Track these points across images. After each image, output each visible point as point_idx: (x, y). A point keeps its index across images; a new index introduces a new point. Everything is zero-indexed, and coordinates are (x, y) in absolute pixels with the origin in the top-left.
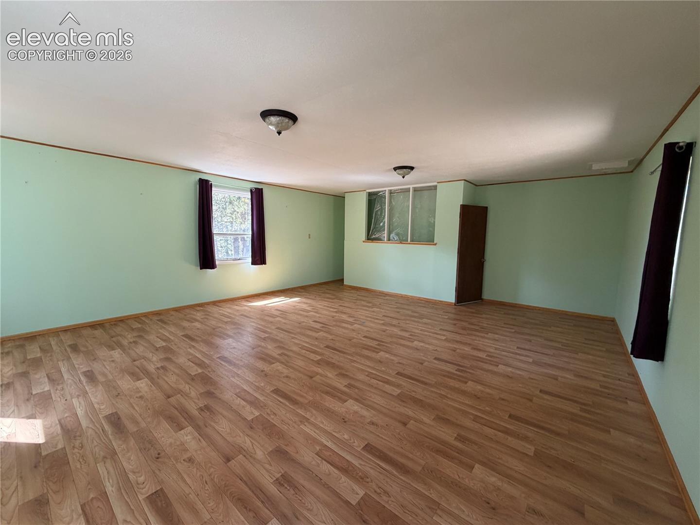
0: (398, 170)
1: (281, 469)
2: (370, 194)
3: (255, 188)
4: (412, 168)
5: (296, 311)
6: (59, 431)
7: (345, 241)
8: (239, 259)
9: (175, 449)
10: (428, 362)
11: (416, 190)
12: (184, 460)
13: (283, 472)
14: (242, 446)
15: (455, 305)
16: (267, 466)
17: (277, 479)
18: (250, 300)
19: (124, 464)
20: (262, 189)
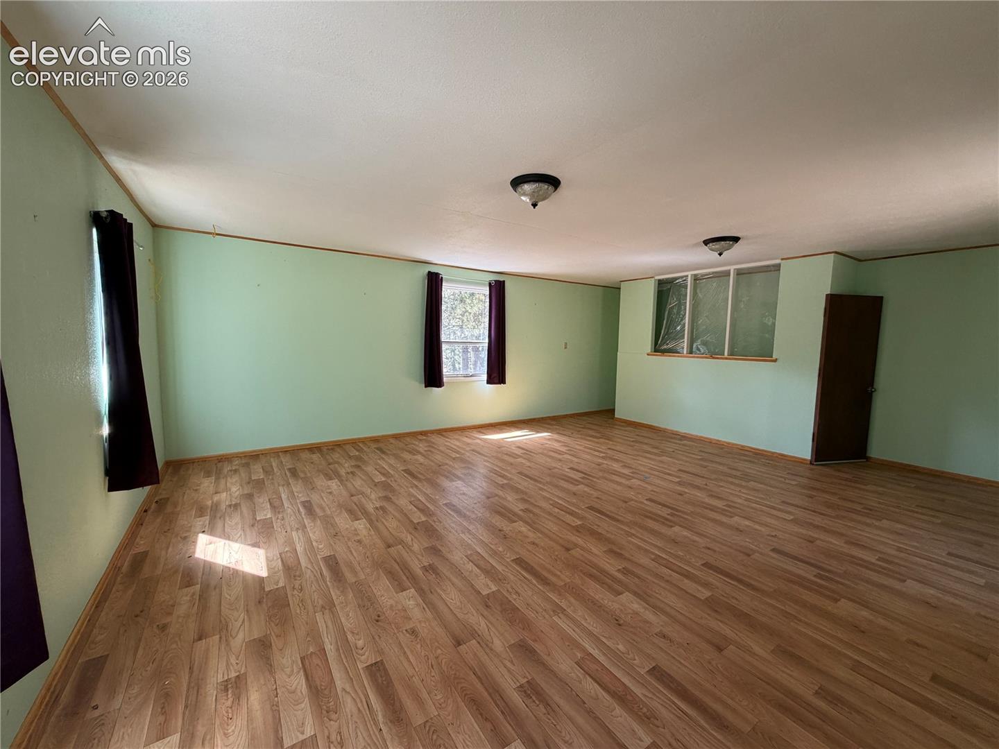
0: (711, 244)
1: (527, 674)
2: (661, 283)
3: (495, 281)
4: (736, 239)
5: (546, 451)
6: (281, 567)
7: (618, 353)
8: (471, 376)
9: (396, 613)
10: (761, 554)
11: (739, 273)
12: (406, 630)
13: (530, 678)
14: (476, 629)
15: (811, 463)
16: (509, 664)
17: (521, 686)
18: (485, 432)
19: (343, 620)
20: (504, 281)
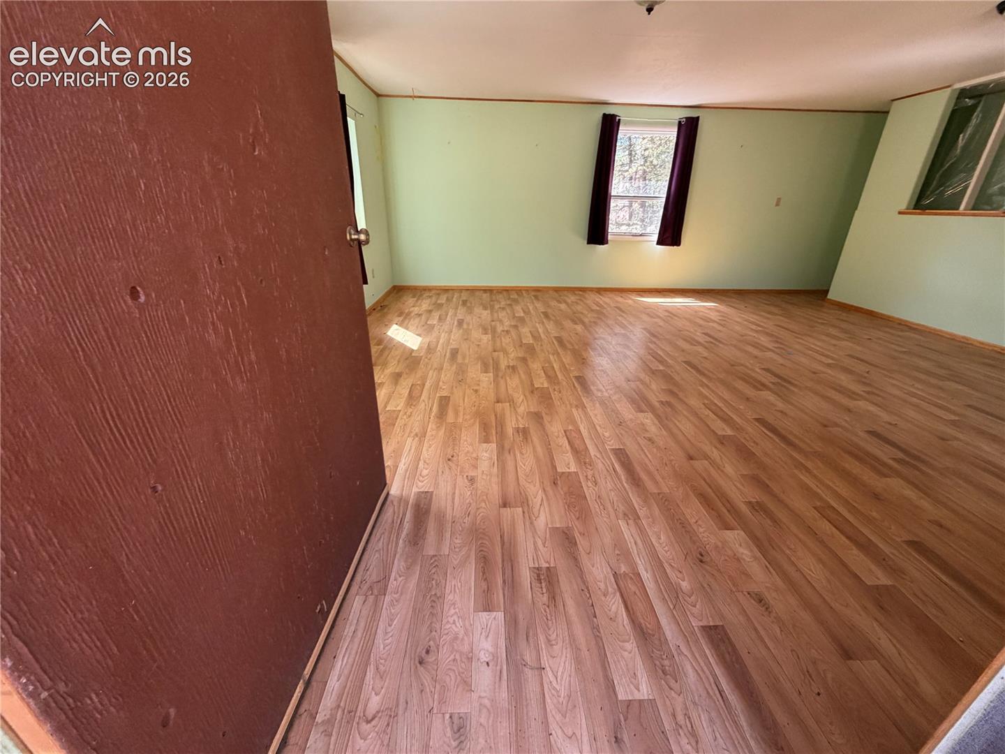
2: (964, 93)
3: (686, 118)
18: (644, 295)
20: (698, 117)
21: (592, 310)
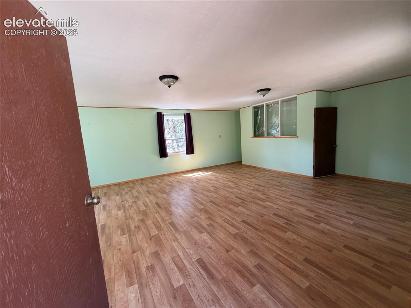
0: (260, 93)
1: (152, 262)
2: (255, 108)
3: (186, 113)
4: (269, 90)
7: (241, 138)
8: (180, 152)
11: (283, 101)
14: (142, 247)
15: (313, 178)
16: (147, 259)
17: (148, 266)
20: (190, 113)
21: (168, 185)
